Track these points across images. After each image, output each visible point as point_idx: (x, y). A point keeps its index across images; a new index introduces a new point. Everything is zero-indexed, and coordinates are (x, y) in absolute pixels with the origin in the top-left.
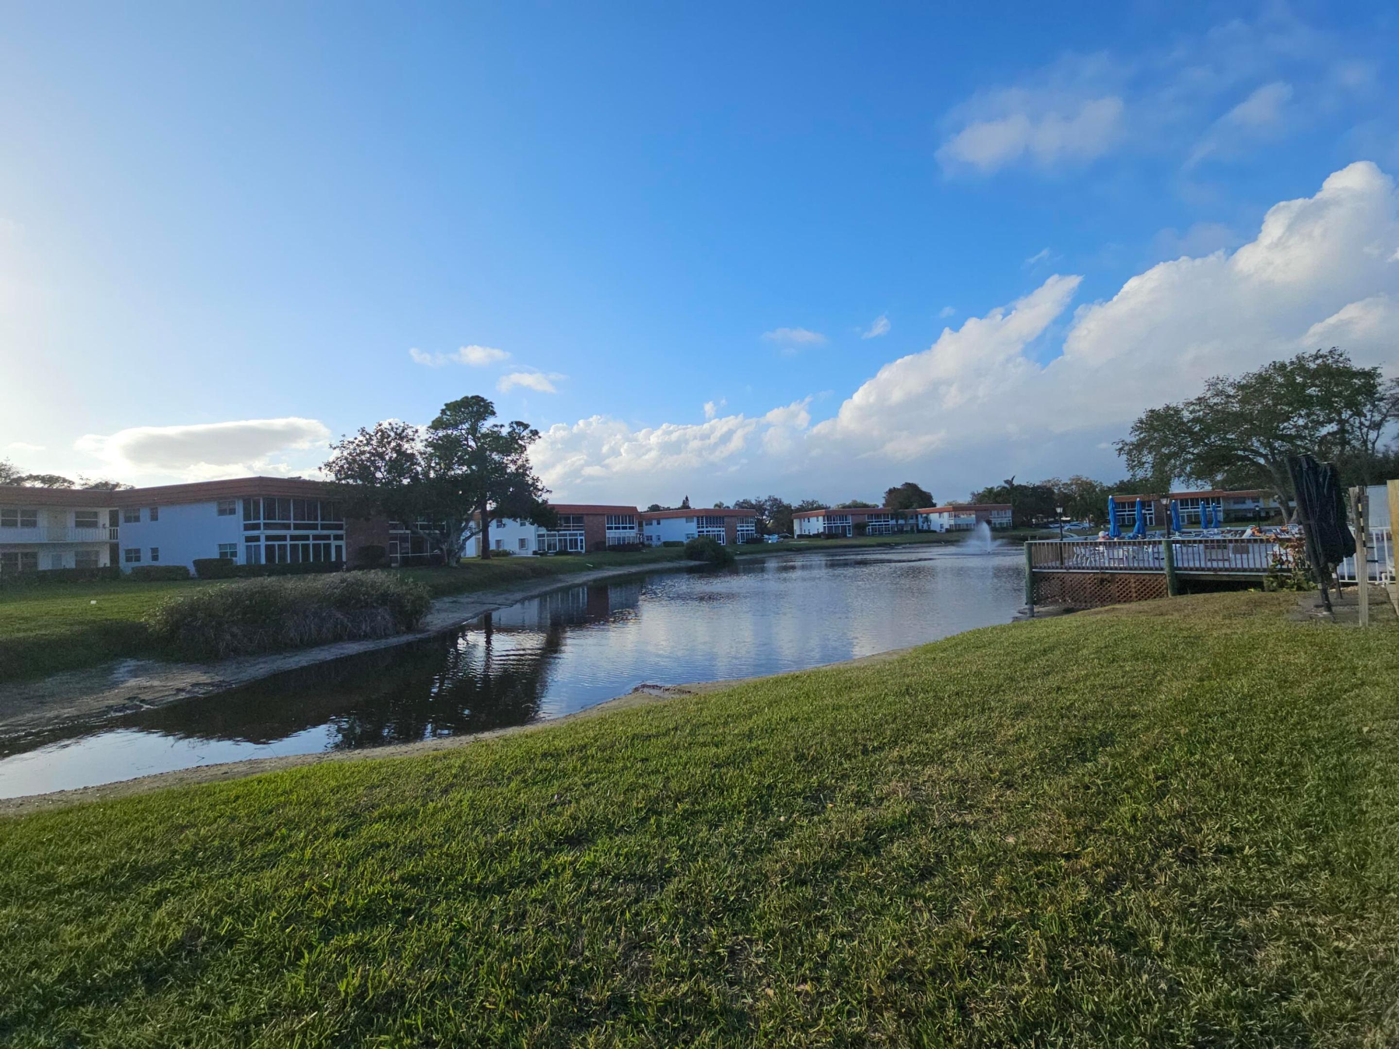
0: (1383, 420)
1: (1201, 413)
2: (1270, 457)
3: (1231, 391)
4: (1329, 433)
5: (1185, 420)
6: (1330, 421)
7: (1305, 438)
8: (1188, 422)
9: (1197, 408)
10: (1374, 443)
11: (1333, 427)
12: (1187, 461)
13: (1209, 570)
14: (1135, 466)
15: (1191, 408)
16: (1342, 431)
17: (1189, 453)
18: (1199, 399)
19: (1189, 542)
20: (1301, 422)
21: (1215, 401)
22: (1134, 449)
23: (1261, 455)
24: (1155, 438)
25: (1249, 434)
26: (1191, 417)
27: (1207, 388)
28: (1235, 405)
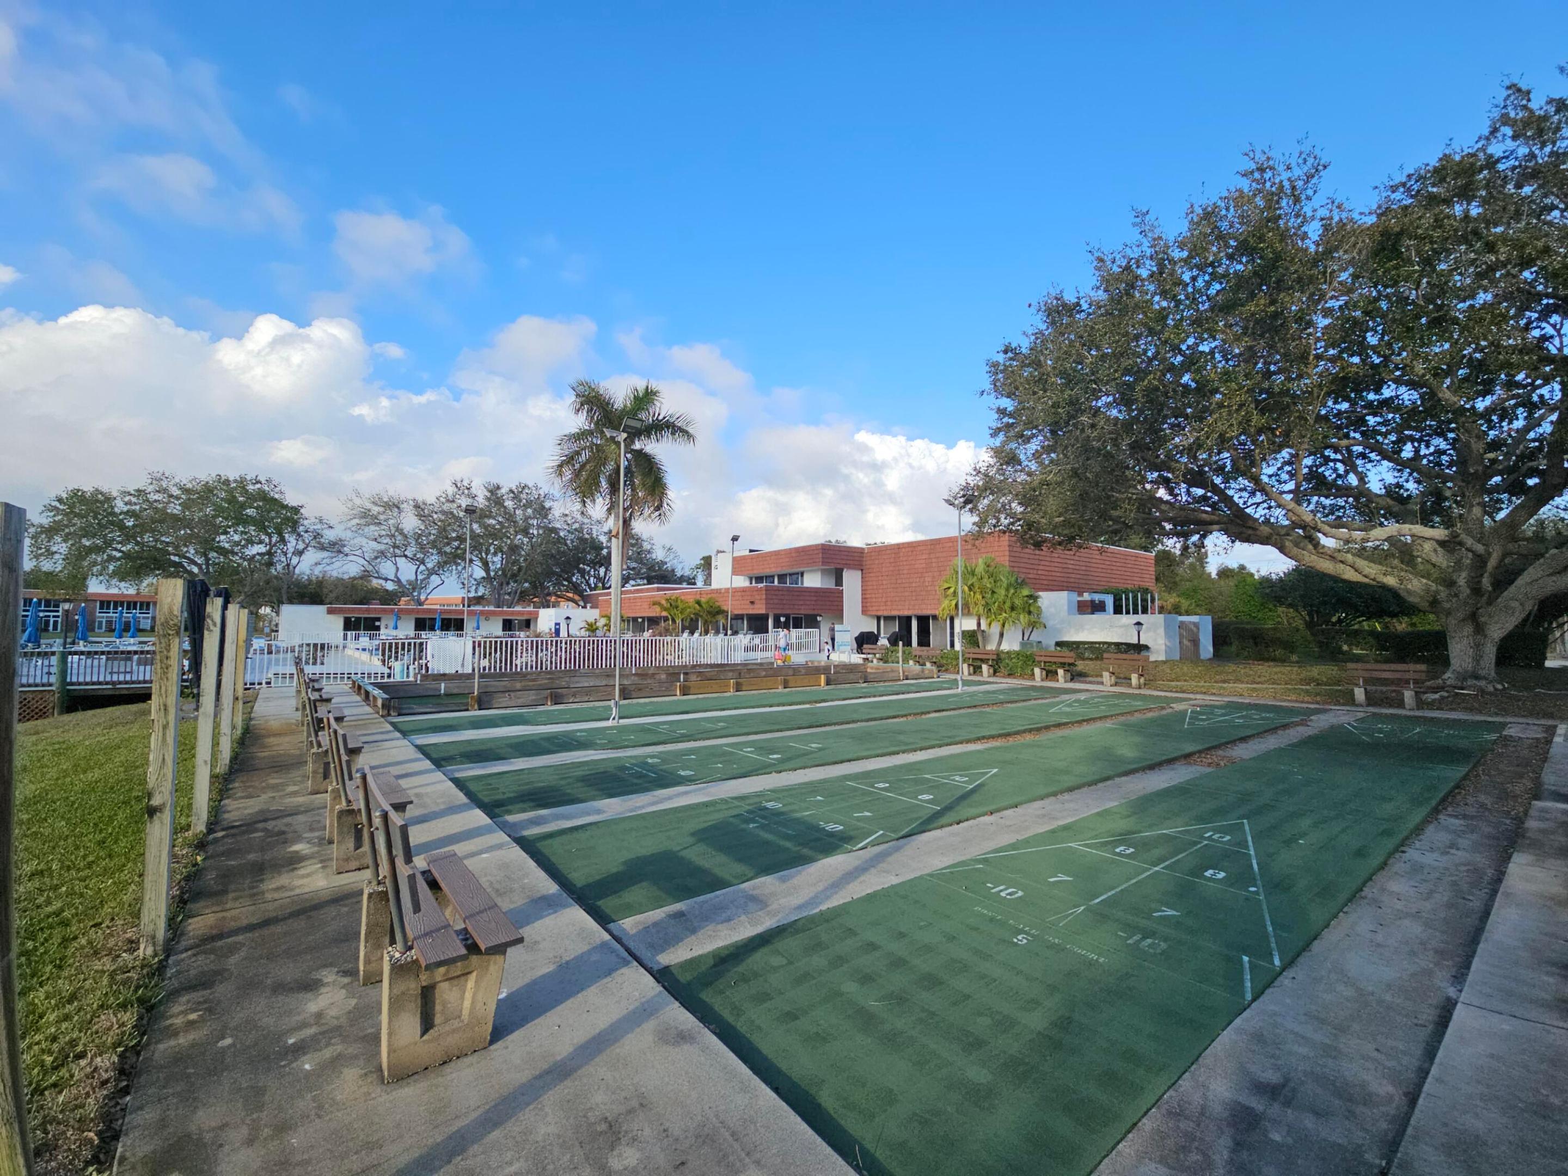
0: (305, 548)
1: (138, 507)
2: (204, 567)
3: (175, 491)
4: (258, 554)
5: (116, 510)
6: (261, 542)
7: (237, 554)
8: (120, 514)
9: (134, 500)
10: (295, 568)
11: (261, 549)
12: (111, 559)
13: (107, 683)
14: (41, 555)
15: (127, 499)
16: (269, 553)
17: (116, 549)
18: (138, 491)
19: (96, 653)
20: (236, 538)
21: (156, 497)
22: (42, 532)
23: (195, 563)
24: (74, 525)
25: (187, 540)
26: (125, 509)
27: (149, 481)
28: (178, 507)
